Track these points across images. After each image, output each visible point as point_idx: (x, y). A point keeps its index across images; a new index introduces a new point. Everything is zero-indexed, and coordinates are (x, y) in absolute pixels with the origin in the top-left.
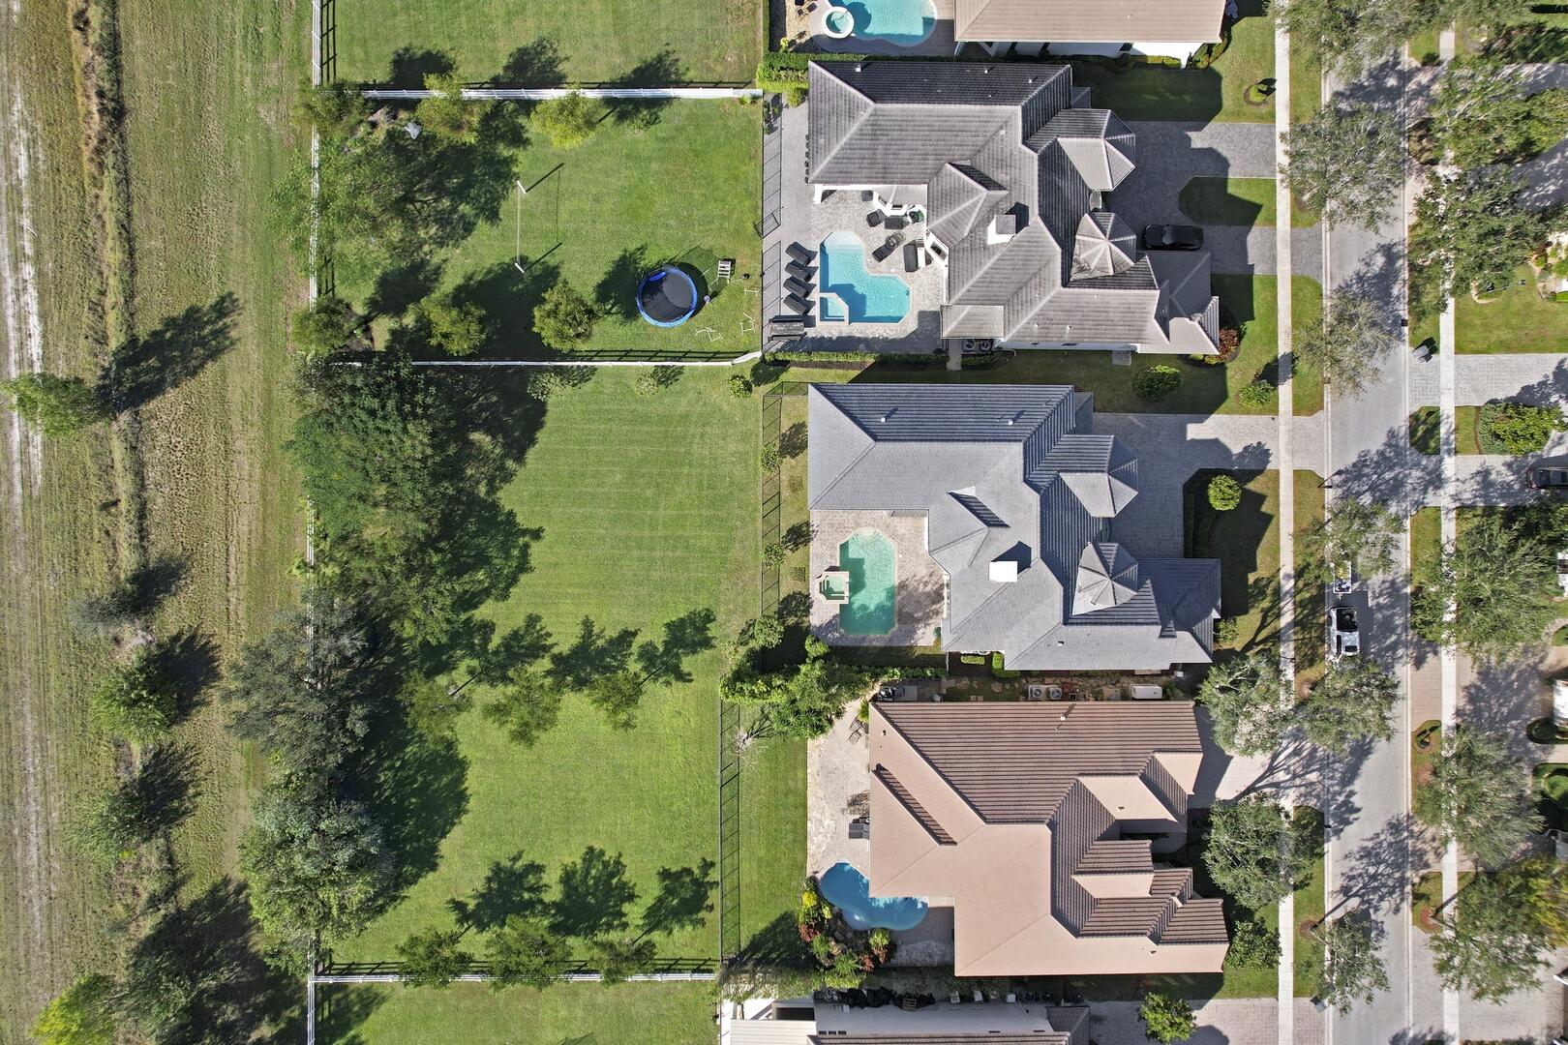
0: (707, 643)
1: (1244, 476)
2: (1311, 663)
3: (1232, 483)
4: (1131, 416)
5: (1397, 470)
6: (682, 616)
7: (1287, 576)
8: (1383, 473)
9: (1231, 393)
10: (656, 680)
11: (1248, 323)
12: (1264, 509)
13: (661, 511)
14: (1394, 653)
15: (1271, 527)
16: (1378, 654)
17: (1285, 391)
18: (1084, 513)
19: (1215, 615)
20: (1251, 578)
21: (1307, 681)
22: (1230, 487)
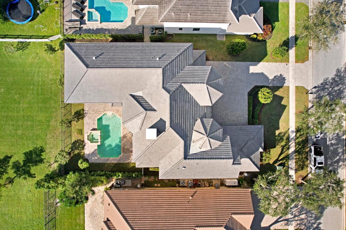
0: (41, 161)
1: (275, 89)
2: (302, 169)
3: (269, 91)
4: (225, 63)
5: (340, 86)
6: (31, 149)
7: (293, 132)
8: (334, 87)
9: (269, 53)
10: (20, 177)
11: (276, 23)
12: (283, 103)
13: (22, 105)
14: (338, 164)
15: (286, 111)
16: (331, 165)
17: (292, 52)
18: (197, 104)
19: (261, 150)
20: (277, 132)
21: (301, 176)
22: (268, 93)
